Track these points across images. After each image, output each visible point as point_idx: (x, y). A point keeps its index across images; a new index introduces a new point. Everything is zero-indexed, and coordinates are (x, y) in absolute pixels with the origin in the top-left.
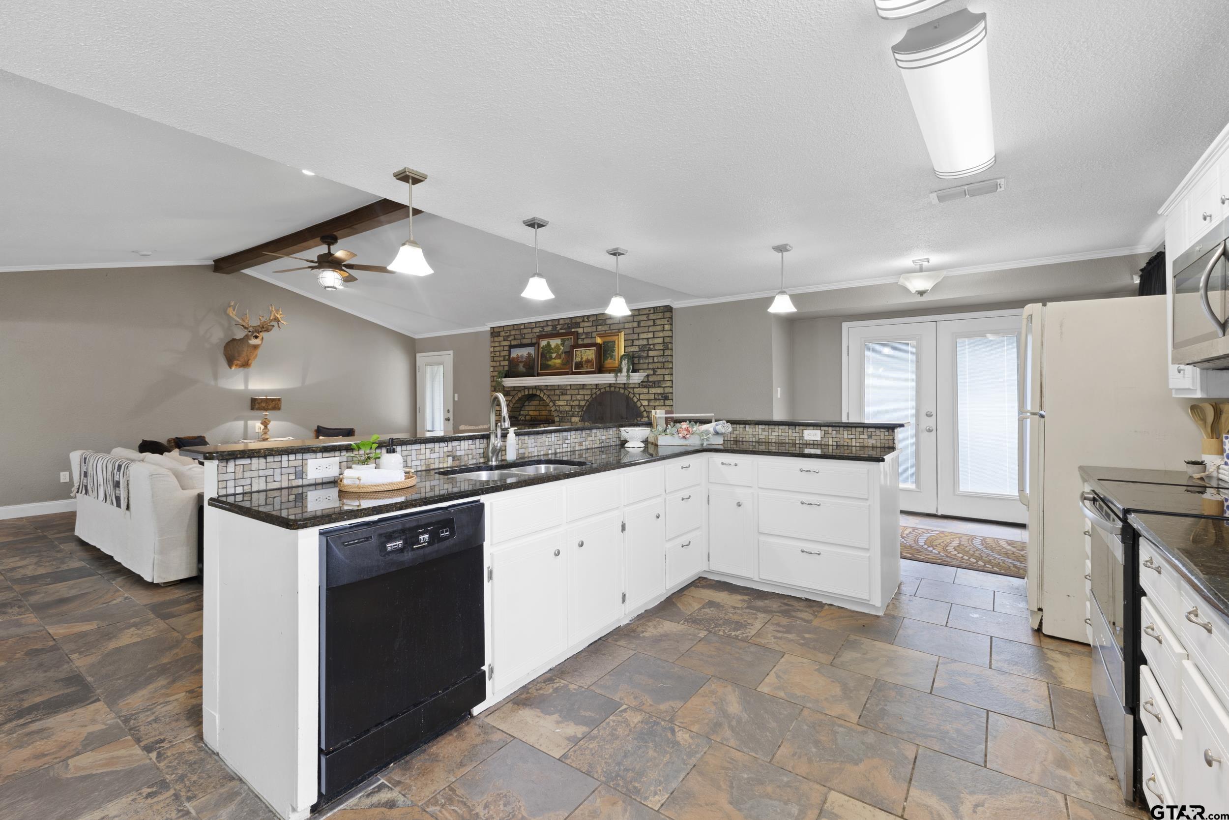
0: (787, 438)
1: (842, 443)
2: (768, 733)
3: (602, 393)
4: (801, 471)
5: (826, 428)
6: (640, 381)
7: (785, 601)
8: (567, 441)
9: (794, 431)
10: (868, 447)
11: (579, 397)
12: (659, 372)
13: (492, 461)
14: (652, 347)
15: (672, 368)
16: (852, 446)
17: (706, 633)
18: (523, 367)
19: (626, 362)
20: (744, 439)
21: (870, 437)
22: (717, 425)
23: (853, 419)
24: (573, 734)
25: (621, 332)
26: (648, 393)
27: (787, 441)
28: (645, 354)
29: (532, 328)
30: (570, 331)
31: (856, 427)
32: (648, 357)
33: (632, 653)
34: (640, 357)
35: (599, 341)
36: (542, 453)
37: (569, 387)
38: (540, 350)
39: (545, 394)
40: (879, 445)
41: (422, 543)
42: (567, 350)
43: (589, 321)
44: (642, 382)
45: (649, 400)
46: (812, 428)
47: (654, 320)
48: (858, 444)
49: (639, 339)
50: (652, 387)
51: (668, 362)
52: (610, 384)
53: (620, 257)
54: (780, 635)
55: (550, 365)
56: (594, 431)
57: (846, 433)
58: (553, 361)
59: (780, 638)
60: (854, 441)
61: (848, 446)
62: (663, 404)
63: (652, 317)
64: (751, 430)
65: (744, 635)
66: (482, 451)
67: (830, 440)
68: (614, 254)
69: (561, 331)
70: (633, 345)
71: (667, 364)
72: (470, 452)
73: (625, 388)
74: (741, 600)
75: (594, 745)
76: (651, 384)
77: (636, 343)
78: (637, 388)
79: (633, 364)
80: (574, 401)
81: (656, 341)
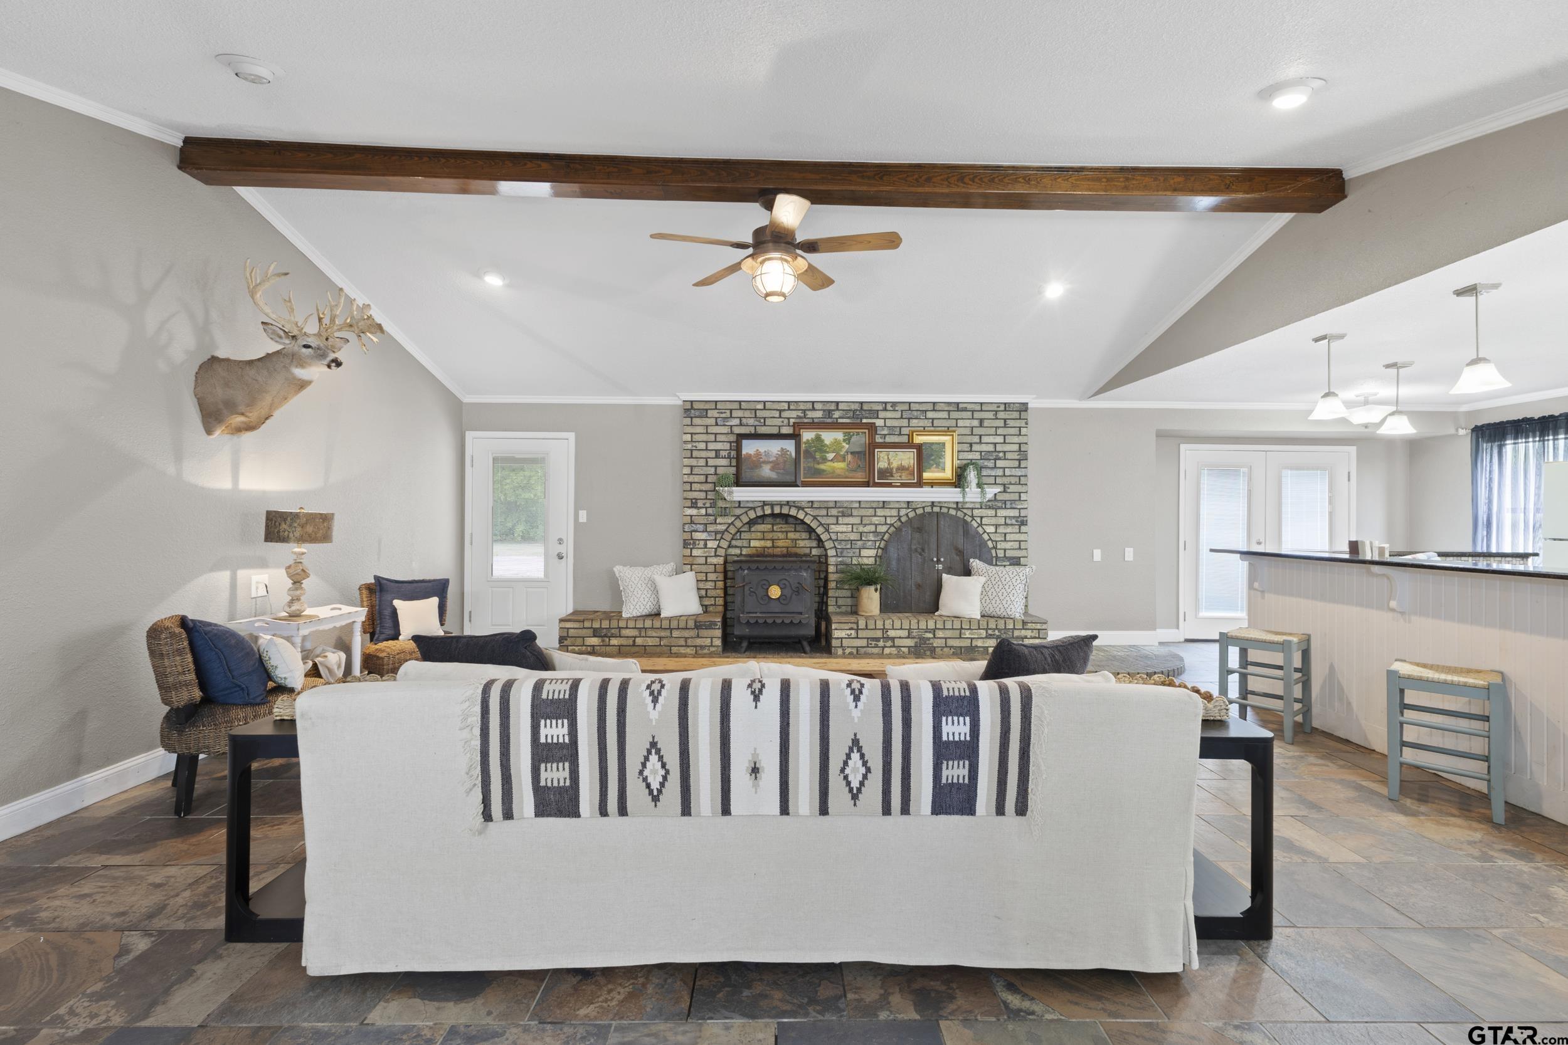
3: (923, 515)
11: (875, 520)
12: (1012, 488)
14: (1001, 455)
15: (1027, 485)
18: (772, 469)
19: (975, 473)
25: (955, 431)
26: (996, 516)
28: (991, 464)
29: (781, 411)
30: (859, 421)
32: (994, 467)
35: (919, 439)
37: (857, 505)
38: (803, 446)
42: (857, 450)
43: (894, 410)
44: (987, 501)
45: (996, 526)
47: (1005, 420)
49: (980, 443)
50: (1001, 508)
51: (1023, 476)
52: (933, 502)
55: (824, 471)
58: (829, 464)
62: (1018, 531)
63: (1001, 415)
69: (840, 421)
70: (971, 451)
71: (1021, 478)
73: (957, 509)
76: (1000, 504)
77: (975, 447)
78: (978, 508)
80: (865, 525)
81: (1007, 448)
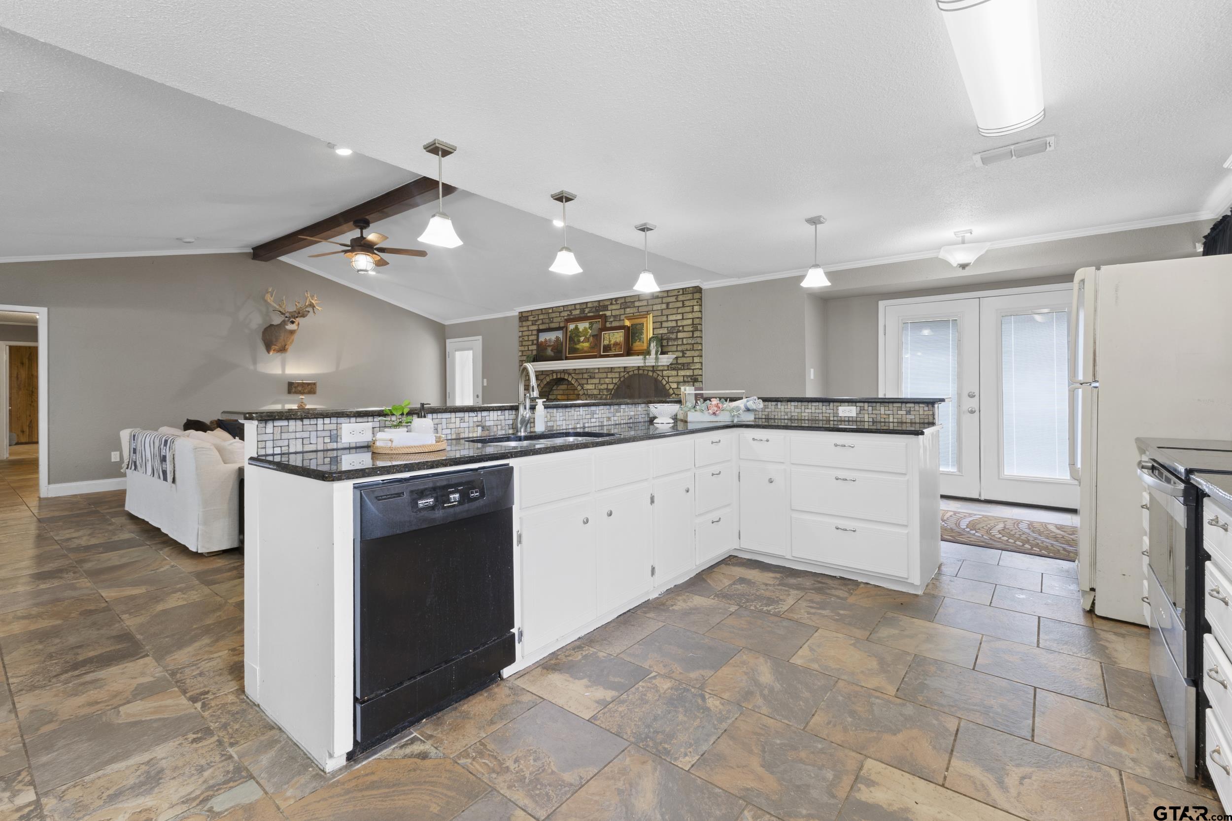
0: (820, 415)
1: (878, 419)
2: (801, 703)
3: (630, 377)
4: (836, 445)
5: (862, 404)
6: (668, 364)
7: (819, 579)
8: (595, 416)
9: (828, 408)
10: (906, 423)
11: (607, 381)
12: (688, 354)
13: (520, 432)
14: (681, 328)
15: (701, 350)
16: (889, 422)
17: (737, 607)
18: (552, 350)
19: (655, 344)
20: (776, 417)
21: (908, 412)
22: (748, 401)
23: (890, 395)
24: (602, 698)
25: (649, 314)
26: (677, 376)
27: (821, 418)
28: (674, 336)
29: (560, 312)
30: (598, 314)
31: (893, 402)
32: (677, 339)
33: (661, 624)
34: (668, 339)
35: (627, 323)
36: (570, 427)
37: (597, 371)
38: (569, 334)
39: (573, 378)
40: (918, 421)
41: (453, 502)
42: (595, 333)
43: (617, 304)
44: (670, 364)
45: (678, 383)
46: (847, 404)
47: (683, 301)
48: (896, 420)
49: (667, 321)
50: (681, 369)
51: (697, 343)
52: (639, 367)
53: (649, 233)
54: (813, 611)
55: (578, 349)
56: (623, 407)
57: (882, 409)
58: (581, 344)
59: (814, 614)
60: (891, 417)
61: (885, 422)
63: (681, 298)
64: (783, 407)
65: (776, 610)
66: (511, 422)
67: (866, 416)
68: (643, 230)
69: (589, 315)
70: (661, 327)
71: (696, 345)
72: (499, 423)
73: (653, 371)
74: (773, 578)
75: (624, 709)
76: (680, 366)
77: (665, 324)
78: (666, 370)
79: (662, 346)
80: (602, 384)
81: (685, 322)
